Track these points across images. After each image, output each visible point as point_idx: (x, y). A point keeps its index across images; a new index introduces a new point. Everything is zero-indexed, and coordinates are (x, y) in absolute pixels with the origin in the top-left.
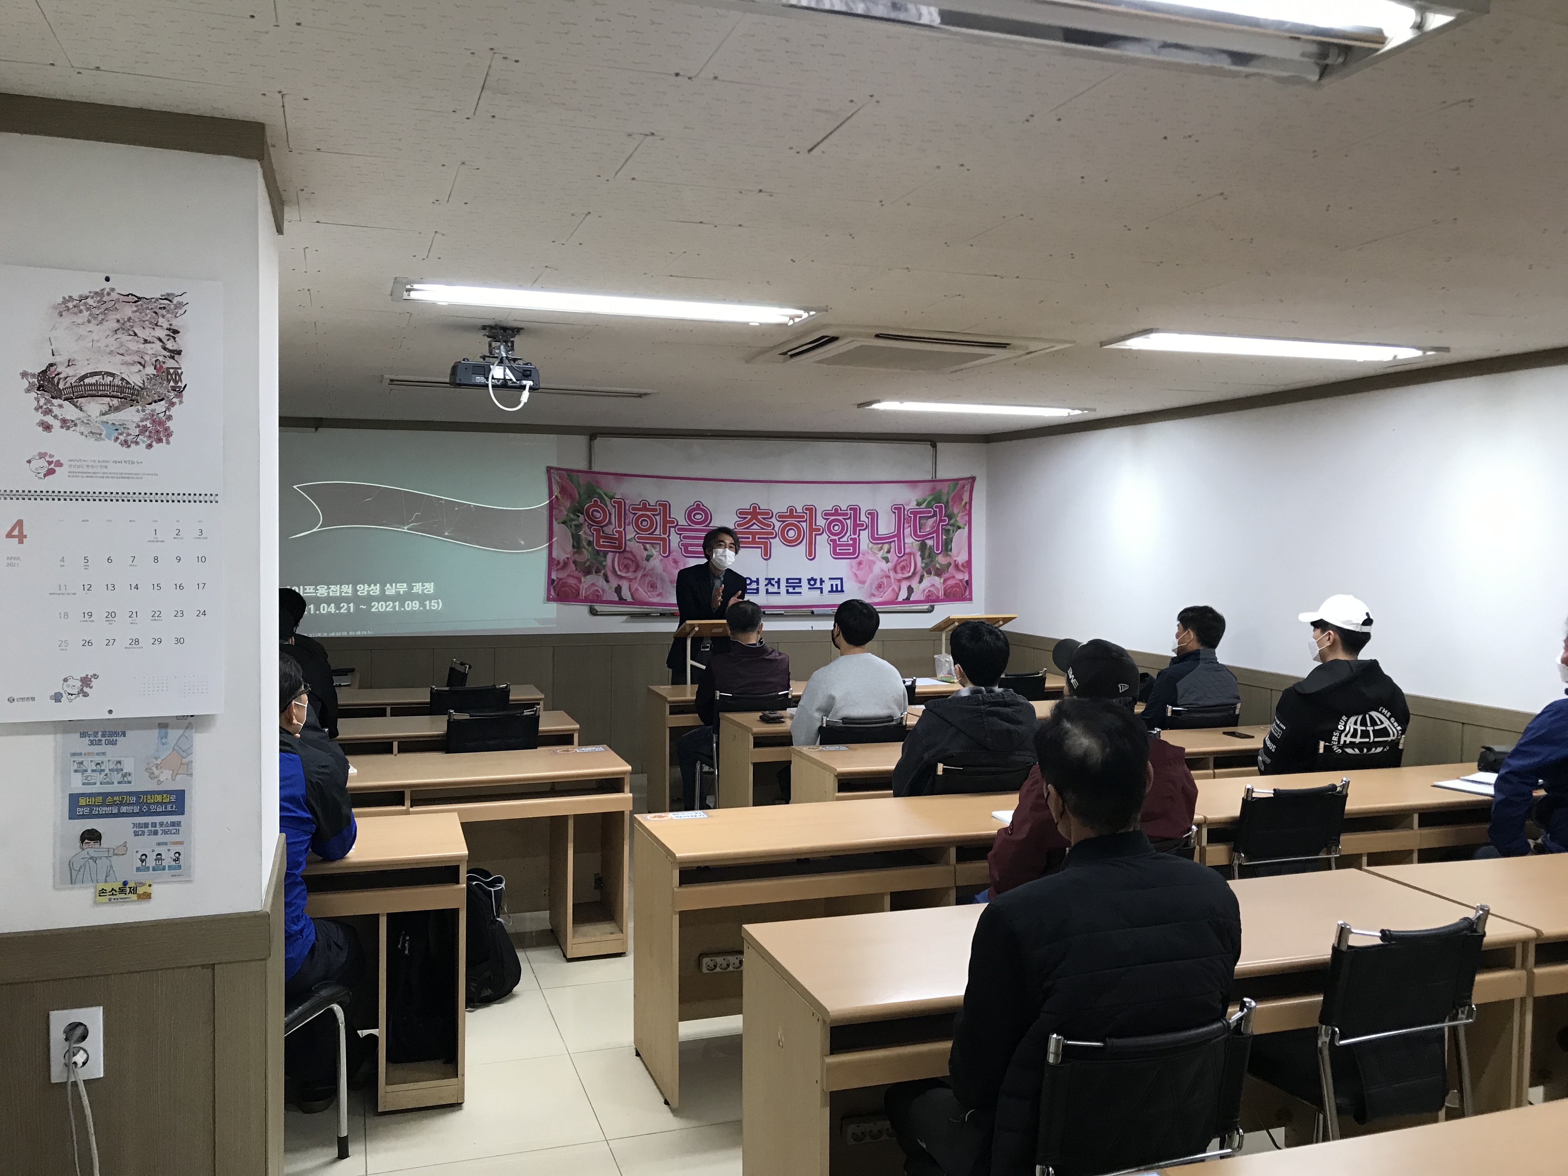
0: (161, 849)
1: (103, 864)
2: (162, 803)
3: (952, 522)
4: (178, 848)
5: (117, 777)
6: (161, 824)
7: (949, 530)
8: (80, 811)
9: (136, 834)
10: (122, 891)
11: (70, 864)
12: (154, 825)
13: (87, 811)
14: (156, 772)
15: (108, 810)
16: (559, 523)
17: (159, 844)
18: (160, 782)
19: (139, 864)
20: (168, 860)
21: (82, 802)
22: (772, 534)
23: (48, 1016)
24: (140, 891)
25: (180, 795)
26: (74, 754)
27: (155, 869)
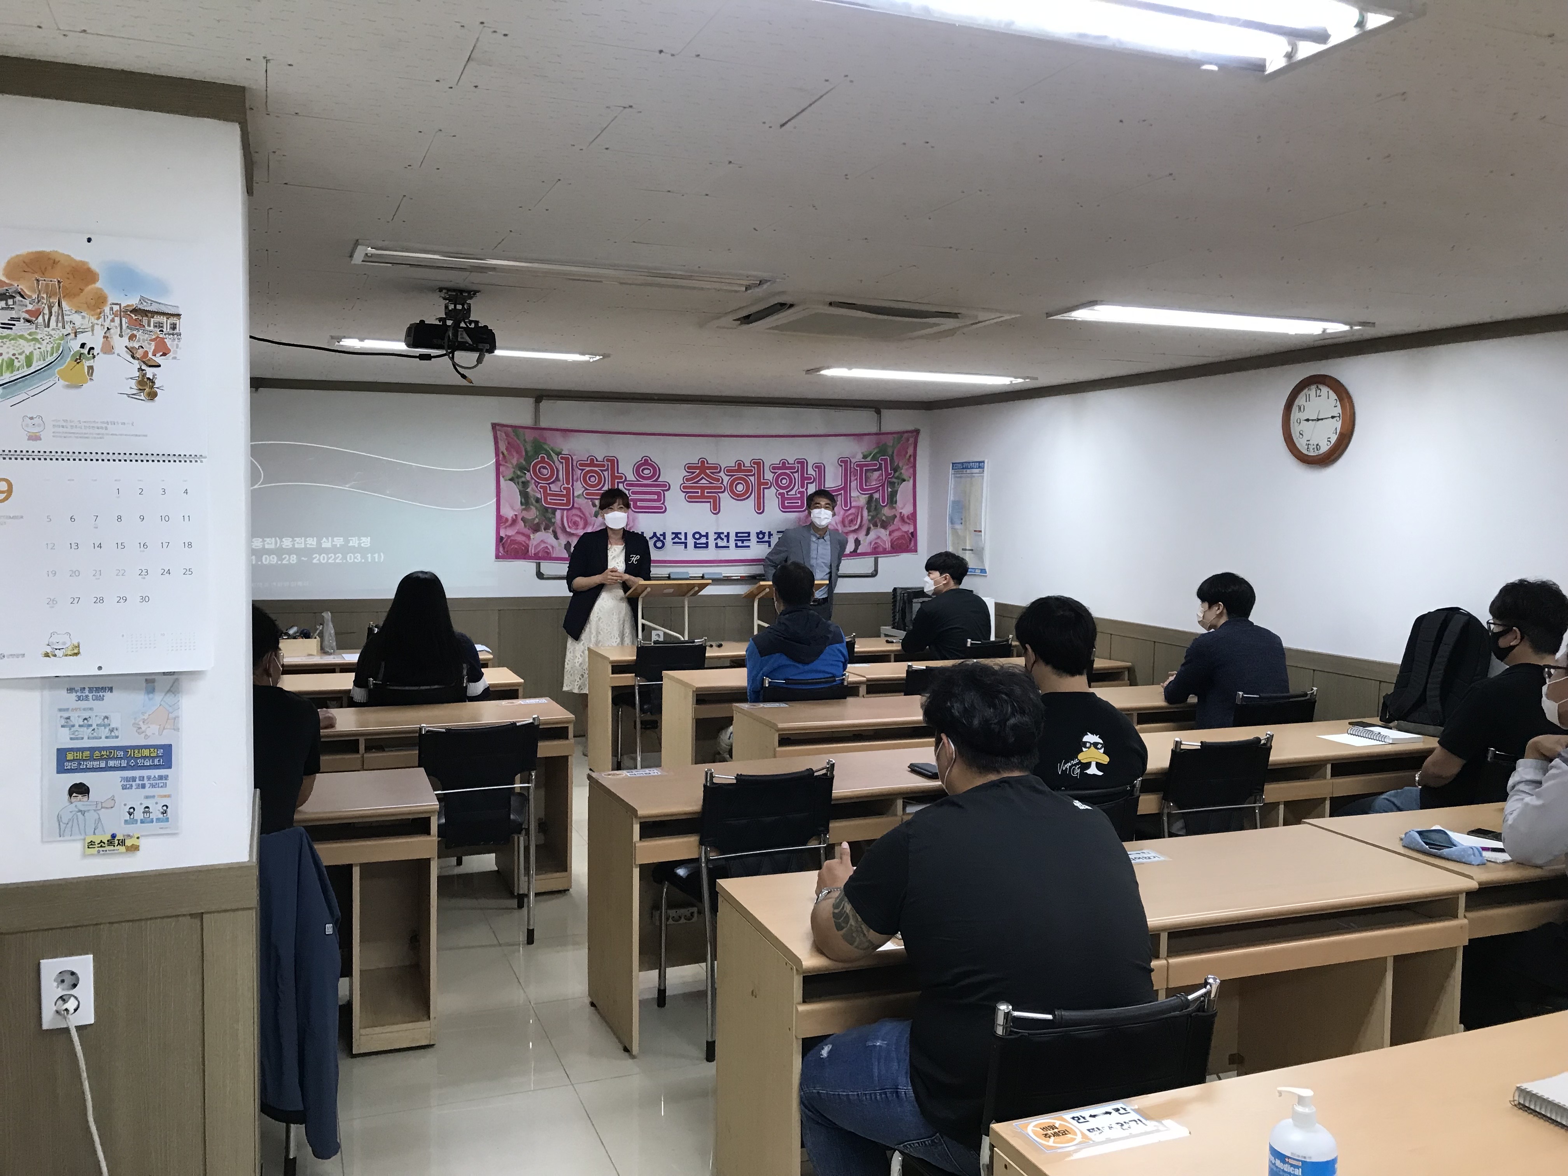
1: (91, 817)
2: (149, 757)
3: (897, 474)
5: (104, 732)
6: (149, 778)
7: (895, 483)
8: (68, 765)
10: (110, 843)
11: (59, 819)
12: (141, 779)
13: (74, 765)
14: (144, 727)
15: (96, 764)
16: (506, 480)
20: (156, 812)
21: (70, 756)
22: (720, 488)
23: (39, 964)
24: (129, 843)
25: (167, 749)
26: (60, 710)
27: (142, 822)
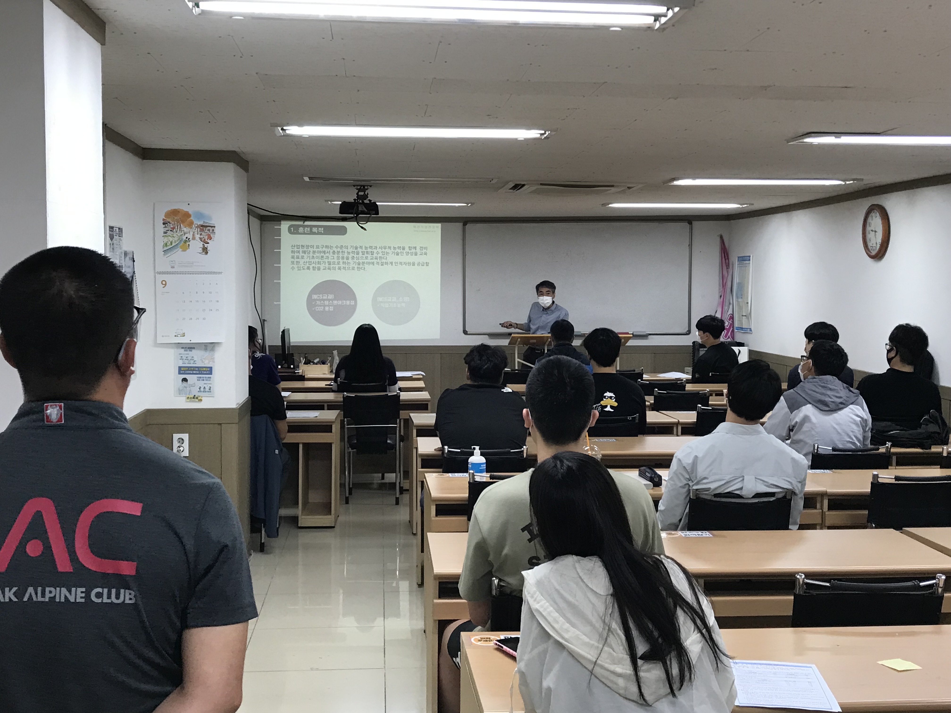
0: (205, 386)
1: (188, 388)
2: (205, 371)
4: (210, 385)
5: (192, 362)
6: (205, 377)
8: (181, 372)
9: (198, 380)
10: (194, 398)
11: (179, 390)
12: (203, 378)
13: (183, 372)
14: (204, 360)
15: (190, 372)
17: (205, 384)
18: (205, 364)
19: (199, 390)
20: (207, 389)
21: (182, 369)
23: (172, 435)
24: (199, 398)
25: (211, 368)
26: (180, 354)
27: (203, 392)
